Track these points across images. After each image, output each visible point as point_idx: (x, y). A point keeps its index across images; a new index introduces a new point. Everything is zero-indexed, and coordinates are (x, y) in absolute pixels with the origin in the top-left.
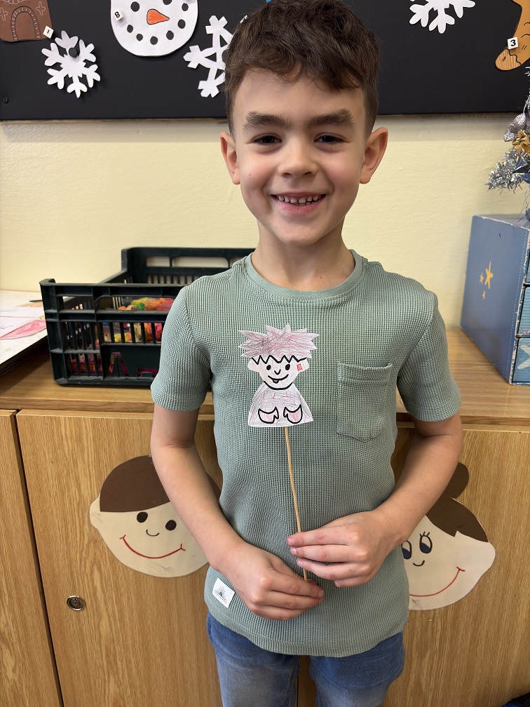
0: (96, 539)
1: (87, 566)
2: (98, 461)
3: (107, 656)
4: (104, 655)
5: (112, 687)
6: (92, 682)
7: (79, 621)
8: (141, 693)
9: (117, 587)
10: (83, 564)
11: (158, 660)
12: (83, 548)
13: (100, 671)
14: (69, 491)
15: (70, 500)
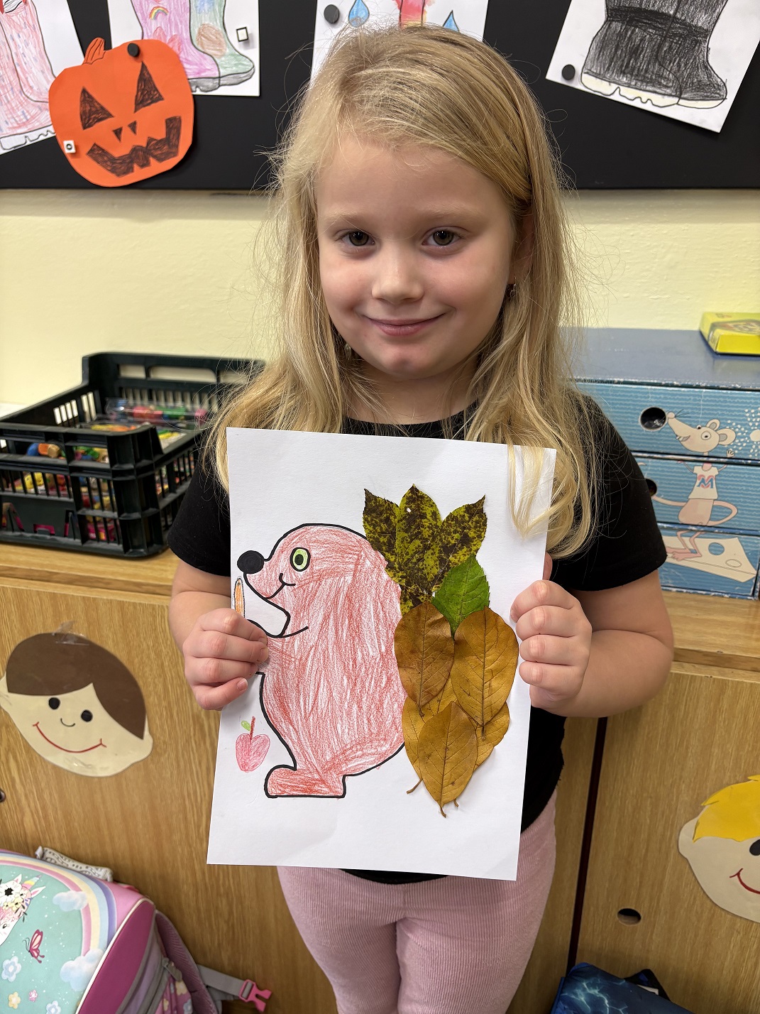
9: (37, 782)
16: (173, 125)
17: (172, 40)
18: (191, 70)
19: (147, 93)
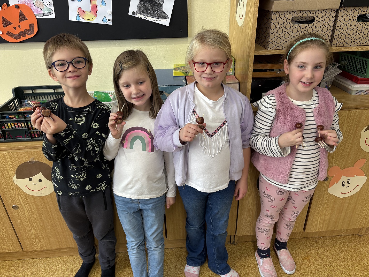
0: (17, 188)
1: (16, 196)
2: (13, 165)
3: (29, 222)
4: (28, 222)
5: (33, 231)
6: (26, 230)
7: (18, 213)
8: (43, 232)
9: (28, 201)
10: (15, 195)
11: (46, 221)
12: (14, 191)
13: (28, 227)
14: (5, 174)
15: (6, 177)
16: (31, 26)
17: (28, 4)
18: (35, 12)
19: (22, 17)
